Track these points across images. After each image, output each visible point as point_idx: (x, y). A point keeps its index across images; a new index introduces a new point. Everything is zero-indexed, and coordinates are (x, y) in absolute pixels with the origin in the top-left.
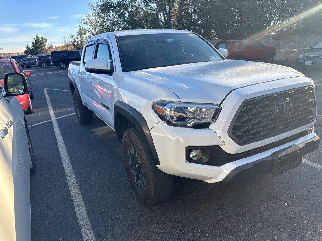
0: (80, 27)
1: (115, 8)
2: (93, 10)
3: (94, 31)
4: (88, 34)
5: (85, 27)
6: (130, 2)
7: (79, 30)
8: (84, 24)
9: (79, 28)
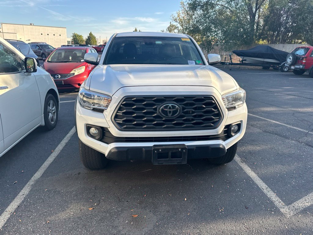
0: (170, 23)
1: (202, 7)
2: (183, 8)
3: (181, 28)
4: (176, 31)
5: (175, 23)
6: (218, 1)
7: (169, 26)
8: (173, 21)
9: (170, 25)
